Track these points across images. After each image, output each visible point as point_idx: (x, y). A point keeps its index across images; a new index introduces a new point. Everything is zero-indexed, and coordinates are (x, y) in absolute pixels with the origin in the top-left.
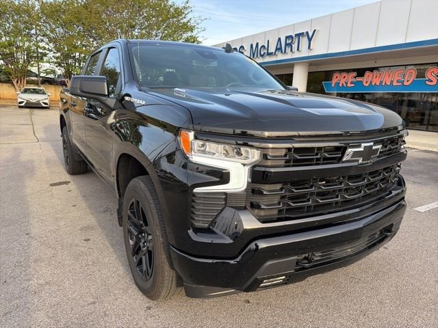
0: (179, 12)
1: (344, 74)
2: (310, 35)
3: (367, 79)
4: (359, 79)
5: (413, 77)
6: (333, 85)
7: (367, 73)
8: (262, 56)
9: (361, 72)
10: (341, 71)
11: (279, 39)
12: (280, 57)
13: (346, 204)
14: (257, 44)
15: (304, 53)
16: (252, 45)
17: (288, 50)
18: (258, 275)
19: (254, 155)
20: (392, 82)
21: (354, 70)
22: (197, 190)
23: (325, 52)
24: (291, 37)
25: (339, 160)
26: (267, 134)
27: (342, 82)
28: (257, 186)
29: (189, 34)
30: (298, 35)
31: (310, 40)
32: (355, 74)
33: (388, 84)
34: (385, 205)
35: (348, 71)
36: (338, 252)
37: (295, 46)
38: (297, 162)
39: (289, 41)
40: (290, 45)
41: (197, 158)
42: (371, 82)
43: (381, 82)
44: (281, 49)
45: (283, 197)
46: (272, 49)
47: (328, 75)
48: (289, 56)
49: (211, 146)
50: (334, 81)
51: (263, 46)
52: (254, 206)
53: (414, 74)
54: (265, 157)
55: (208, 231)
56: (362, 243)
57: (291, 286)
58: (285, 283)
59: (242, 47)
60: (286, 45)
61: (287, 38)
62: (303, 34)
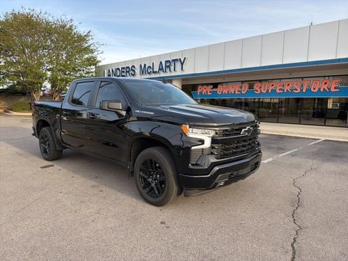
0: (82, 39)
1: (205, 87)
2: (182, 60)
3: (219, 90)
4: (214, 90)
5: (247, 89)
6: (198, 94)
7: (219, 86)
8: (149, 73)
9: (215, 85)
10: (202, 85)
11: (161, 62)
12: (162, 74)
13: (242, 151)
14: (145, 65)
15: (179, 72)
16: (141, 66)
17: (168, 70)
18: (216, 181)
19: (212, 133)
20: (235, 91)
21: (211, 84)
22: (193, 148)
23: (193, 73)
24: (169, 61)
25: (240, 134)
26: (216, 125)
27: (204, 91)
28: (214, 145)
29: (90, 55)
30: (175, 61)
31: (182, 64)
32: (212, 86)
33: (233, 93)
34: (253, 154)
35: (207, 85)
36: (242, 172)
37: (172, 68)
38: (227, 135)
39: (168, 64)
40: (169, 67)
41: (191, 135)
42: (222, 92)
43: (228, 92)
44: (162, 69)
45: (222, 149)
46: (156, 69)
47: (194, 87)
48: (168, 74)
49: (195, 130)
50: (199, 91)
51: (149, 67)
52: (212, 153)
53: (247, 87)
54: (216, 133)
55: (197, 165)
56: (249, 169)
57: (227, 187)
58: (225, 185)
59: (133, 66)
60: (166, 66)
61: (166, 62)
62: (177, 60)
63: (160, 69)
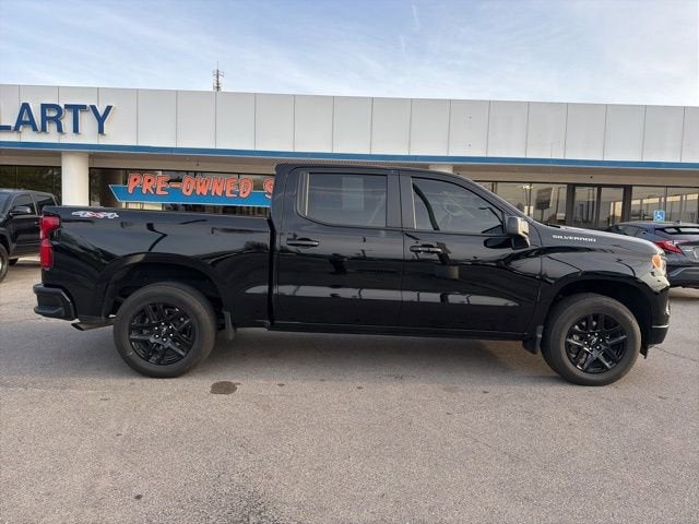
6: (130, 192)
10: (141, 171)
12: (31, 137)
15: (88, 135)
17: (52, 128)
23: (133, 145)
31: (101, 120)
33: (220, 194)
39: (53, 114)
42: (194, 191)
46: (7, 121)
48: (52, 137)
60: (45, 119)
61: (44, 107)
62: (83, 107)
63: (20, 122)
